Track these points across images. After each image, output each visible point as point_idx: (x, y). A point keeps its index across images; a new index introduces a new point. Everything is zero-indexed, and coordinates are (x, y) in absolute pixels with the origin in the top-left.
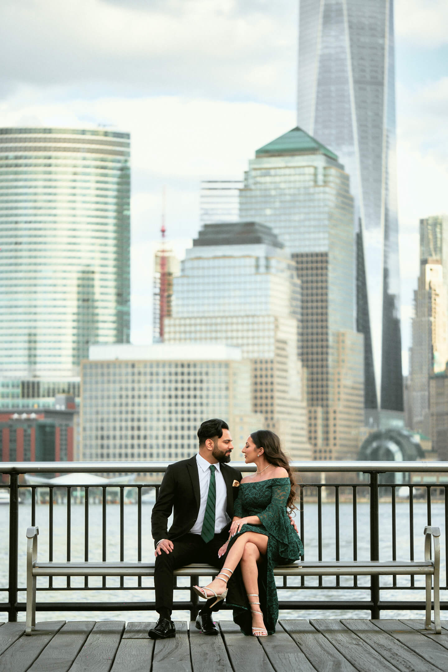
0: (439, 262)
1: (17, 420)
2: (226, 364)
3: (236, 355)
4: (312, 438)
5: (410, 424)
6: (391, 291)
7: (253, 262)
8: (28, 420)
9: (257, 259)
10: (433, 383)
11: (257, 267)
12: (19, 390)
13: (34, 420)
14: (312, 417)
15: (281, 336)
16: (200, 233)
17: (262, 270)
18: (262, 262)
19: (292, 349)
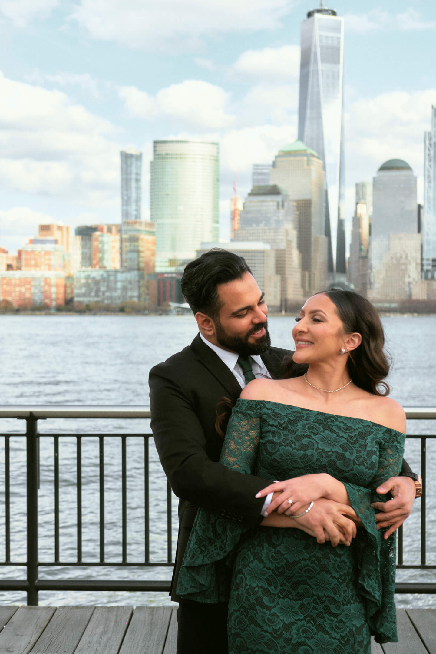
0: (365, 203)
1: (167, 278)
2: (263, 252)
3: (266, 247)
4: (303, 286)
5: (349, 280)
6: (342, 217)
7: (275, 204)
8: (172, 278)
9: (278, 203)
10: (361, 261)
11: (278, 206)
12: (167, 264)
13: (174, 278)
14: (303, 277)
15: (290, 238)
16: (252, 190)
17: (280, 207)
18: (280, 204)
19: (294, 244)
